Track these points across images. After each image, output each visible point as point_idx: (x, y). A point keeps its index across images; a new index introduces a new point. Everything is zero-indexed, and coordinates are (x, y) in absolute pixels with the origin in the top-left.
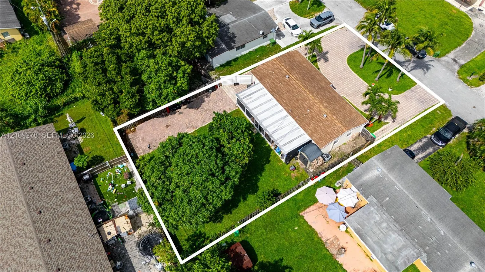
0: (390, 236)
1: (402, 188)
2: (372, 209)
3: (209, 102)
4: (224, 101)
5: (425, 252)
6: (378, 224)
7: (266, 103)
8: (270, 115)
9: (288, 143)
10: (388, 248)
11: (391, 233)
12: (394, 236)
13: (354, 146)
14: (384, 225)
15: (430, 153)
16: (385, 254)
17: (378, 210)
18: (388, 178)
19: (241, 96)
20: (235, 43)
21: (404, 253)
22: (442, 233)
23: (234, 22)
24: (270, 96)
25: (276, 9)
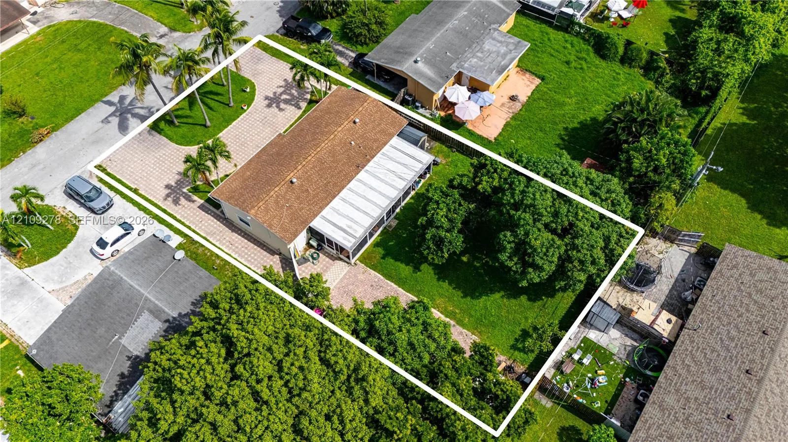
0: (489, 50)
1: (431, 42)
2: (466, 65)
5: (490, 25)
6: (482, 59)
8: (373, 192)
9: (414, 158)
11: (485, 49)
12: (487, 46)
14: (480, 55)
15: (343, 47)
16: (511, 51)
21: (501, 39)
22: (466, 13)
23: (156, 312)
24: (336, 203)
25: (51, 287)
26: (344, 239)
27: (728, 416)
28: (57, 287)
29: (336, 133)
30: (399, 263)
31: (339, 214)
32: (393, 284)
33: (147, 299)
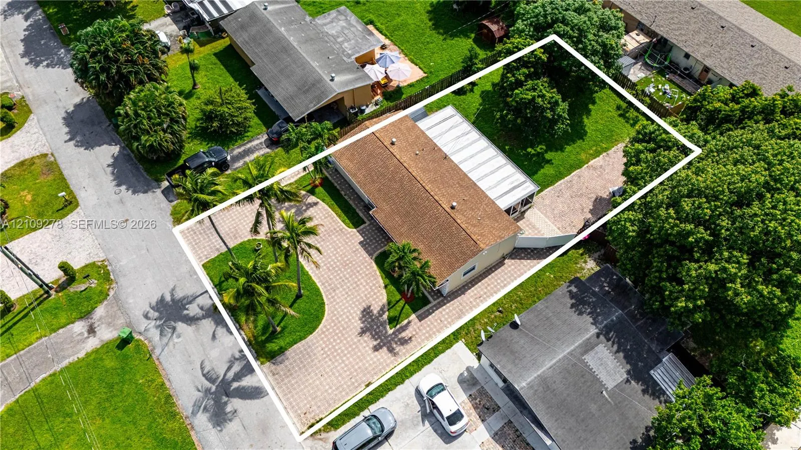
0: (337, 32)
2: (349, 52)
3: (583, 210)
4: (556, 212)
5: (306, 22)
6: (347, 40)
7: (486, 175)
9: (448, 118)
12: (333, 32)
14: (340, 39)
15: (240, 147)
17: (344, 51)
18: (324, 73)
19: (530, 185)
20: (570, 292)
21: (328, 20)
22: (283, 28)
23: (588, 347)
24: (483, 185)
27: (722, 27)
29: (401, 161)
30: (539, 172)
31: (495, 187)
32: (560, 182)
33: (571, 354)
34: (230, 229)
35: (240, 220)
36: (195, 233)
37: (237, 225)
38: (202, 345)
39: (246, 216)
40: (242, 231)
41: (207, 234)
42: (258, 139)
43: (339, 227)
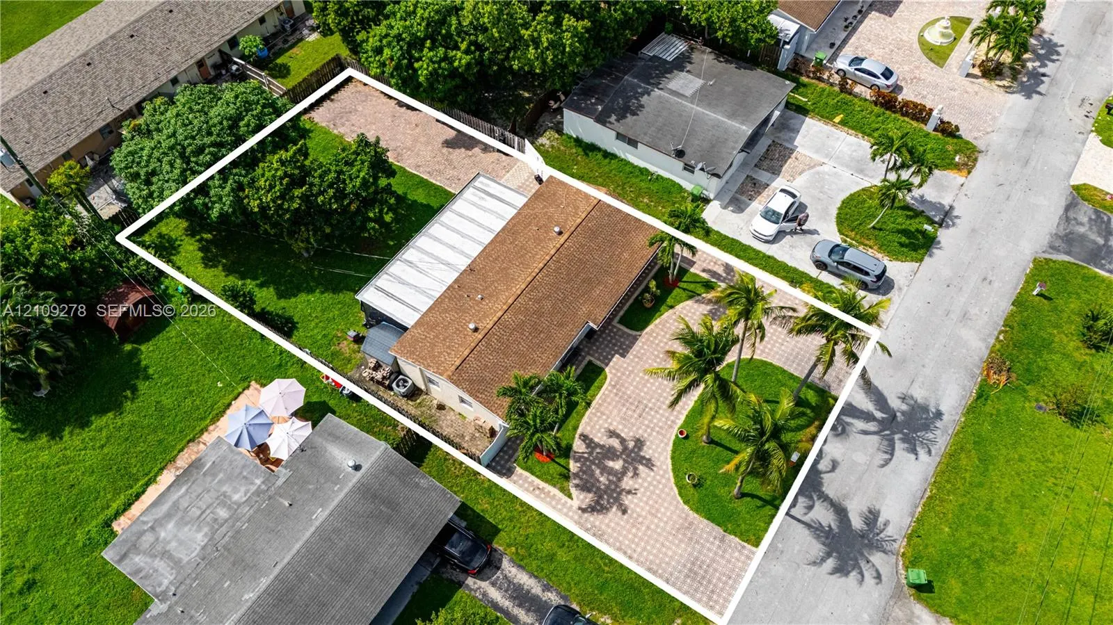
0: (199, 529)
1: (317, 523)
2: (258, 482)
3: (470, 156)
5: (170, 607)
6: (223, 500)
7: (480, 225)
8: (451, 243)
9: (388, 294)
10: (167, 531)
11: (206, 529)
12: (200, 538)
13: (463, 437)
14: (223, 513)
16: (152, 528)
17: (258, 493)
18: (340, 490)
19: (481, 182)
21: (160, 564)
24: (498, 225)
25: (825, 168)
26: (487, 185)
27: (132, 36)
28: (819, 168)
31: (496, 213)
33: (692, 103)
34: (681, 541)
35: (659, 534)
36: (713, 592)
37: (670, 533)
38: (860, 479)
39: (648, 528)
40: (675, 522)
41: (706, 571)
42: (485, 594)
43: (610, 391)
